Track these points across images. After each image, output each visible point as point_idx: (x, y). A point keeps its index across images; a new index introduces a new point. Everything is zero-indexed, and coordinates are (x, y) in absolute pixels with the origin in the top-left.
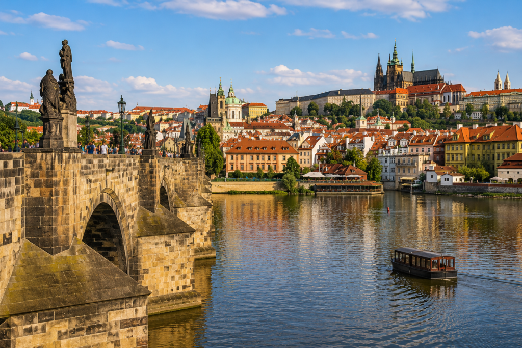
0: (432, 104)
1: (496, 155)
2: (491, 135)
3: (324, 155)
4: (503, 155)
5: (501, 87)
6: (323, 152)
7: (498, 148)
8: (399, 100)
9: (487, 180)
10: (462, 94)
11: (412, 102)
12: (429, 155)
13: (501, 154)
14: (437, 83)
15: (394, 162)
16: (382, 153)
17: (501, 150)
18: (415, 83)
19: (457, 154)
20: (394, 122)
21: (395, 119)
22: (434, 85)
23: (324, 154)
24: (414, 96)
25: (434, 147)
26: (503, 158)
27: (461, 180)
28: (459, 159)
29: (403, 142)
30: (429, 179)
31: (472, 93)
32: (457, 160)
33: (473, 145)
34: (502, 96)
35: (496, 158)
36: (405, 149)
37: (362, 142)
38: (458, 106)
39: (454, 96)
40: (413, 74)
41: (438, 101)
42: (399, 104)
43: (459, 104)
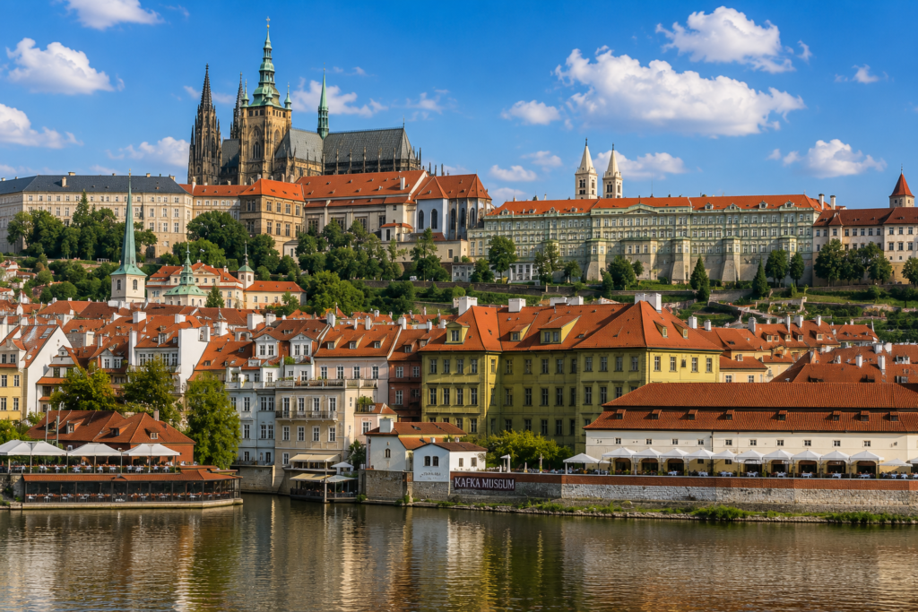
0: (379, 234)
1: (581, 391)
2: (566, 331)
3: (61, 385)
4: (604, 389)
5: (595, 192)
6: (57, 374)
7: (589, 370)
8: (271, 217)
9: (555, 463)
10: (480, 205)
11: (314, 224)
12: (376, 388)
13: (596, 389)
14: (398, 169)
15: (272, 409)
16: (236, 379)
17: (595, 375)
18: (330, 168)
19: (459, 387)
20: (249, 284)
21: (252, 276)
22: (388, 175)
23: (62, 381)
24: (323, 208)
25: (390, 363)
26: (604, 398)
27: (474, 463)
28: (467, 401)
29: (300, 346)
30: (377, 461)
31: (506, 204)
32: (460, 403)
33: (509, 358)
34: (598, 217)
35: (580, 402)
36: (303, 368)
37: (174, 344)
38: (464, 244)
39: (453, 213)
40: (325, 140)
41: (401, 225)
42: (269, 229)
43: (470, 235)
